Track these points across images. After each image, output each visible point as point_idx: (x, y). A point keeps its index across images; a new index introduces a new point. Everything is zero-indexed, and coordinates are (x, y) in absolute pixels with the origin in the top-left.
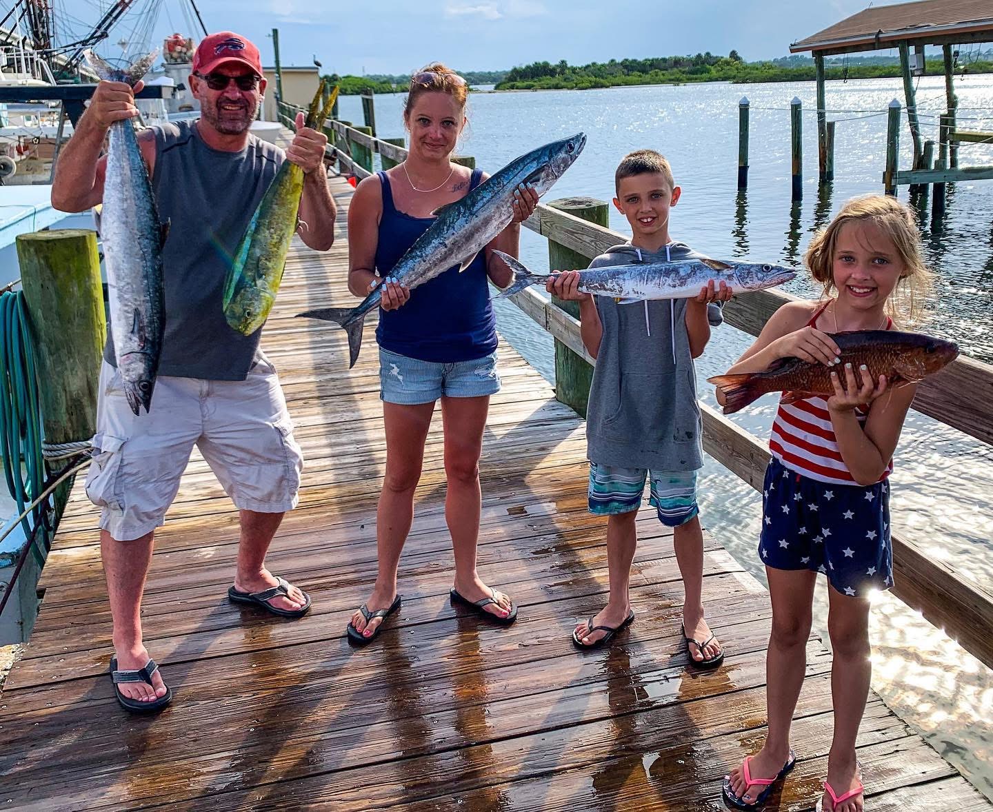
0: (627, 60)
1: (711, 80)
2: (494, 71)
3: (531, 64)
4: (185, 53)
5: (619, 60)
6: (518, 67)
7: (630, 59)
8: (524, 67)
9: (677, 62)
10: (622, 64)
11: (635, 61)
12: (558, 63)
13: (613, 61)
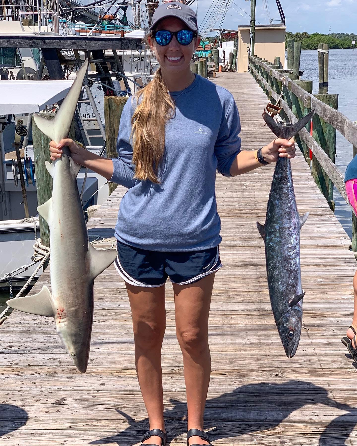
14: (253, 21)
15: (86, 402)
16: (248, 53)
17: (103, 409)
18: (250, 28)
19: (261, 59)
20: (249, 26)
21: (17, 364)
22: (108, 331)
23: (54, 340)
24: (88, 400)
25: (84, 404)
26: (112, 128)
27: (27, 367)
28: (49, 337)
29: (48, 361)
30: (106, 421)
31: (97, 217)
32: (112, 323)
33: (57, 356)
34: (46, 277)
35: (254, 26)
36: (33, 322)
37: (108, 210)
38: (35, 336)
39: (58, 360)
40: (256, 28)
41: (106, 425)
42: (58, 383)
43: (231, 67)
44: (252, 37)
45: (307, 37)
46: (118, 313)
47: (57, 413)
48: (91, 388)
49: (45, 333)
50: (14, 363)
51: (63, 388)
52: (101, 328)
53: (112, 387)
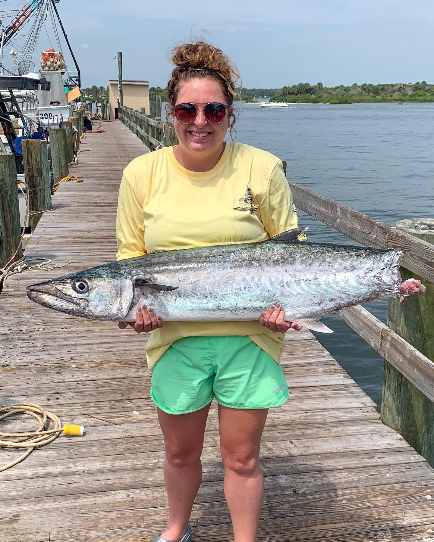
0: (365, 84)
1: (425, 101)
2: (270, 89)
3: (297, 84)
4: (56, 63)
5: (360, 84)
6: (287, 86)
7: (368, 84)
8: (291, 86)
9: (402, 88)
10: (362, 87)
11: (371, 85)
12: (316, 85)
13: (355, 84)
14: (121, 77)
15: (79, 390)
16: (117, 104)
17: (95, 394)
18: (118, 83)
19: (132, 109)
20: (117, 81)
21: (8, 365)
22: (77, 335)
23: (33, 345)
24: (79, 388)
25: (77, 392)
26: (31, 167)
27: (18, 367)
28: (28, 343)
29: (34, 361)
30: (102, 403)
31: (32, 244)
32: (78, 329)
33: (41, 357)
34: (6, 295)
35: (121, 81)
36: (9, 332)
37: (40, 238)
38: (15, 343)
39: (42, 360)
40: (123, 83)
41: (101, 405)
42: (49, 377)
43: (103, 115)
44: (121, 90)
45: (161, 92)
46: (80, 321)
47: (57, 400)
48: (78, 379)
49: (23, 340)
50: (5, 364)
51: (55, 381)
52: (69, 334)
53: (95, 378)
